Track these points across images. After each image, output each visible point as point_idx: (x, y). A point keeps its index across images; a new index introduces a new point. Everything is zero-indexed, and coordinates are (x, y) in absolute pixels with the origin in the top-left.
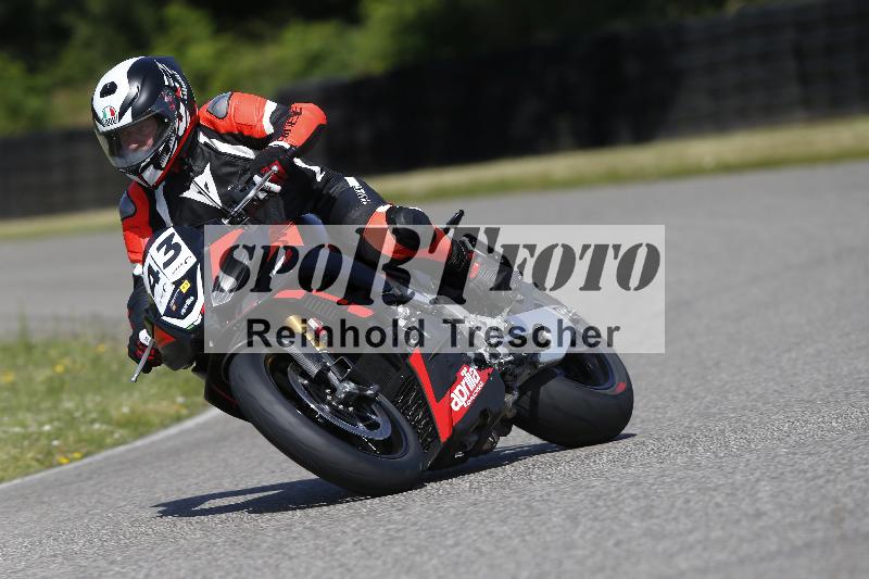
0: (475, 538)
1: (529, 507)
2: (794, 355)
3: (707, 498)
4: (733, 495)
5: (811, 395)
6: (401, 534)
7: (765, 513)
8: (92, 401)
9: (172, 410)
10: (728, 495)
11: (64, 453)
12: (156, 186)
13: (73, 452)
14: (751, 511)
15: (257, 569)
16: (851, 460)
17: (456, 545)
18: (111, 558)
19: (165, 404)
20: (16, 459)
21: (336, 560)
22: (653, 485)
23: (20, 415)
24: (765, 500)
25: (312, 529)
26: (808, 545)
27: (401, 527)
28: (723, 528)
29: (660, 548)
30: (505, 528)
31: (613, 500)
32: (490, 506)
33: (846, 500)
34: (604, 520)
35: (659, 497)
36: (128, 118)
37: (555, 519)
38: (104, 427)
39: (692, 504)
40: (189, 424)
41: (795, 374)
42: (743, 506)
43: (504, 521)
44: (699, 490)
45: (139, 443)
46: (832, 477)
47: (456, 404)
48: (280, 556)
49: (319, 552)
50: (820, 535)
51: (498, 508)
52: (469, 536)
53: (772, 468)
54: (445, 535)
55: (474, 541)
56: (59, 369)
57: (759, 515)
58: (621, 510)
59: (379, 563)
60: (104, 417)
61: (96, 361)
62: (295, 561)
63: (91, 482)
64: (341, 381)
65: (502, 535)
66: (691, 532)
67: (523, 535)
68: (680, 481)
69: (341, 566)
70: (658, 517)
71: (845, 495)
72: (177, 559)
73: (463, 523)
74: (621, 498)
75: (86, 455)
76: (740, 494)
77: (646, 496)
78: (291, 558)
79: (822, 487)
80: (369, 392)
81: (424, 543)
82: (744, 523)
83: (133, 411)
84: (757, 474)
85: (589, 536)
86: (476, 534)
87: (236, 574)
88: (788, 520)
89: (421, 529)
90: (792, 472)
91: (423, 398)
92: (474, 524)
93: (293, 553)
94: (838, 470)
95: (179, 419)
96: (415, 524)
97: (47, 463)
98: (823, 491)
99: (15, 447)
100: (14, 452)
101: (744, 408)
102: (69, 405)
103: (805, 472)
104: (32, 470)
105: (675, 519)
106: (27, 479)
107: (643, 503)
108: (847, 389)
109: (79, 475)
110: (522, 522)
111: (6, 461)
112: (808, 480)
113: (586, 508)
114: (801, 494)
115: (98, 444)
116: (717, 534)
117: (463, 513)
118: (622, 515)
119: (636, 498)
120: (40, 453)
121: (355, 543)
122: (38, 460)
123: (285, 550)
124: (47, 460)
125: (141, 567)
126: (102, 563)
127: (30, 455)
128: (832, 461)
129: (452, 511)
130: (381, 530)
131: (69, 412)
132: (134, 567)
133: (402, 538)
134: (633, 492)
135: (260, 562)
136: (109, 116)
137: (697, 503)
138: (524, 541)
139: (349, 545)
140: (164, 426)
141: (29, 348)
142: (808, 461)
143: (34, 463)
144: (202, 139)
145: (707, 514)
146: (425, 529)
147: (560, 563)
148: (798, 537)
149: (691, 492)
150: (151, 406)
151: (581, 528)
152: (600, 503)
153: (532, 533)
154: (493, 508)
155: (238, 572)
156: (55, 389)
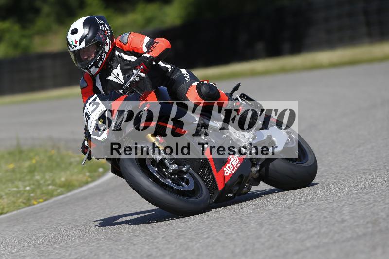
0: (216, 234)
1: (241, 219)
2: (361, 148)
3: (320, 214)
4: (332, 212)
5: (368, 167)
6: (183, 233)
7: (345, 221)
8: (48, 176)
9: (84, 179)
10: (330, 212)
11: (35, 199)
12: (96, 75)
13: (40, 198)
14: (340, 219)
15: (119, 250)
16: (385, 196)
17: (208, 237)
18: (54, 247)
19: (80, 176)
20: (14, 202)
21: (154, 245)
22: (297, 208)
23: (16, 183)
24: (346, 214)
25: (145, 231)
26: (365, 235)
27: (184, 230)
28: (327, 228)
29: (298, 237)
30: (230, 229)
31: (278, 216)
32: (224, 220)
33: (382, 214)
34: (274, 225)
35: (299, 214)
36: (83, 45)
37: (252, 225)
38: (54, 187)
39: (313, 217)
40: (92, 185)
41: (362, 157)
42: (336, 217)
43: (229, 226)
44: (317, 210)
45: (69, 194)
46: (377, 204)
47: (227, 173)
48: (129, 244)
49: (147, 242)
50: (370, 230)
51: (227, 221)
52: (214, 234)
53: (350, 200)
54: (202, 233)
55: (216, 235)
56: (34, 161)
57: (343, 221)
58: (282, 220)
59: (173, 246)
60: (53, 183)
61: (50, 158)
62: (136, 246)
63: (47, 212)
64: (170, 164)
65: (228, 232)
66: (313, 229)
67: (238, 232)
68: (308, 207)
69: (156, 248)
70: (298, 223)
71: (382, 211)
72: (84, 246)
73: (211, 227)
74: (282, 215)
75: (45, 200)
76: (335, 212)
77: (293, 214)
78: (134, 245)
79: (372, 208)
80: (184, 169)
81: (193, 237)
82: (337, 225)
83: (66, 180)
84: (343, 203)
85: (267, 233)
86: (217, 232)
87: (109, 253)
88: (356, 223)
89: (192, 231)
90: (358, 201)
91: (211, 170)
92: (217, 228)
93: (135, 243)
94: (380, 200)
95: (87, 183)
96: (190, 228)
97: (28, 204)
98: (372, 210)
99: (14, 197)
100: (13, 199)
101: (338, 173)
102: (38, 178)
103: (364, 201)
104: (21, 207)
105: (306, 224)
106: (19, 211)
107: (292, 217)
108: (384, 163)
109: (42, 209)
110: (238, 226)
111: (9, 203)
112: (366, 205)
113: (266, 219)
114: (362, 211)
115: (51, 195)
116: (324, 230)
117: (212, 223)
118: (282, 223)
119: (289, 215)
120: (25, 199)
121: (163, 238)
122: (24, 203)
123: (132, 241)
124: (28, 203)
125: (68, 250)
126: (51, 249)
127: (21, 200)
128: (377, 196)
129: (207, 222)
130: (175, 232)
131: (38, 181)
132: (65, 250)
133: (184, 235)
134: (288, 212)
135: (120, 247)
136: (74, 44)
137: (316, 216)
138: (238, 235)
139: (160, 239)
140: (80, 186)
141: (21, 152)
142: (367, 196)
143: (22, 204)
144: (117, 53)
145: (320, 221)
146: (194, 231)
147: (254, 245)
148: (360, 231)
149: (314, 211)
150: (74, 177)
151: (264, 229)
152: (273, 217)
153: (242, 231)
154: (225, 221)
155: (111, 251)
156: (32, 170)
